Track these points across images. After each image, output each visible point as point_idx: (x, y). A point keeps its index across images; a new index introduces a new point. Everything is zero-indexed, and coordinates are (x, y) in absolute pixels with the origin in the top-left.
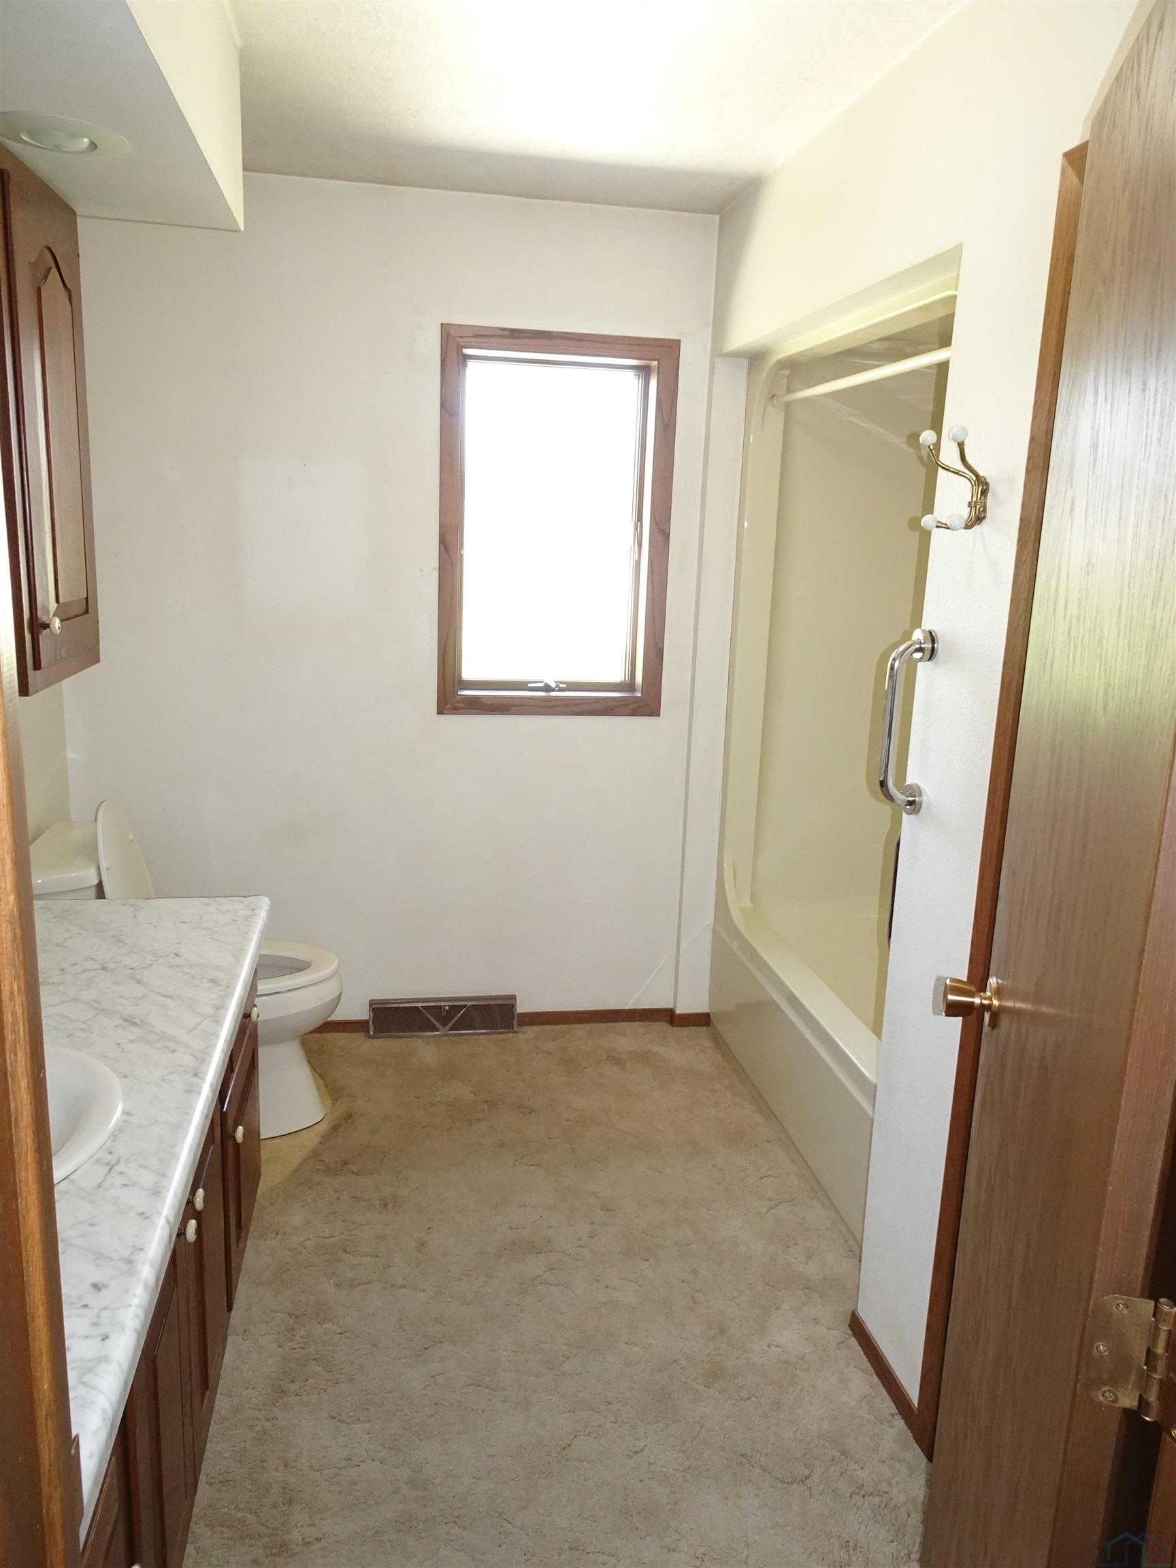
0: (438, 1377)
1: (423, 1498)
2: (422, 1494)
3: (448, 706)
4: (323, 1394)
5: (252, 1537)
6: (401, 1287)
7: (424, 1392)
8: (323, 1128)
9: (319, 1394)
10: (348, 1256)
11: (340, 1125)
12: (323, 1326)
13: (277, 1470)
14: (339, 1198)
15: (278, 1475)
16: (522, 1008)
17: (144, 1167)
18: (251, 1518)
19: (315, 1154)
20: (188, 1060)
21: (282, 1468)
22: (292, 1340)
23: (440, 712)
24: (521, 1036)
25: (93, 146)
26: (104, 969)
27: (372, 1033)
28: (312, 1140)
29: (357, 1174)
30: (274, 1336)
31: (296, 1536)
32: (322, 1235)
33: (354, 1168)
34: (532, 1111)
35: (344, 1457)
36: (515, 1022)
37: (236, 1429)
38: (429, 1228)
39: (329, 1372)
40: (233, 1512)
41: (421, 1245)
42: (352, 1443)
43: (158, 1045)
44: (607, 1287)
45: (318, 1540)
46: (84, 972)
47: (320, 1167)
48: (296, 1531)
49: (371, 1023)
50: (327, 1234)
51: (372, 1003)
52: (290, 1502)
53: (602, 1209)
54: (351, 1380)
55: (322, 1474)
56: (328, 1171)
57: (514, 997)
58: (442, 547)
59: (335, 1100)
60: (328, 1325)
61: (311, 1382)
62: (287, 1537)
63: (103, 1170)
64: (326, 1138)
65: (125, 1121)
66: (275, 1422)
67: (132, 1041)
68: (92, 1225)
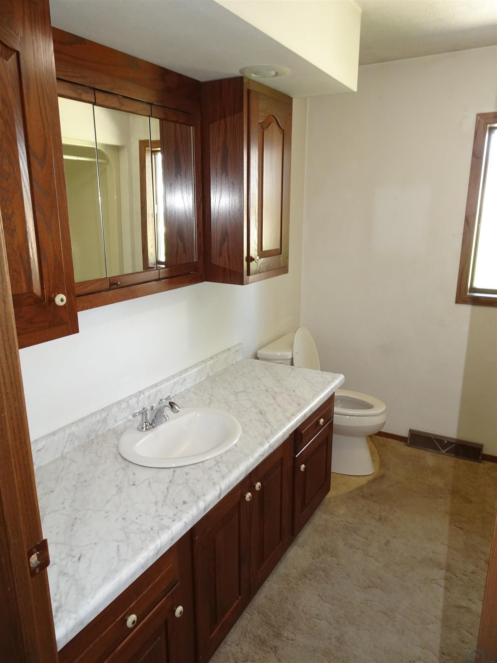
0: (368, 602)
1: (339, 647)
2: (339, 646)
3: (461, 300)
4: (320, 584)
5: (270, 625)
6: (371, 556)
7: (359, 604)
8: (370, 478)
9: (318, 584)
10: (355, 534)
11: (377, 479)
12: (332, 558)
13: (290, 605)
14: (362, 509)
15: (290, 607)
16: (486, 451)
17: (227, 466)
18: (273, 618)
19: (361, 488)
20: (268, 432)
21: (292, 605)
22: (318, 558)
23: (457, 302)
24: (482, 465)
25: (277, 74)
26: (267, 391)
27: (408, 444)
28: (364, 481)
29: (374, 502)
30: (312, 553)
31: (285, 633)
32: (349, 522)
33: (374, 499)
34: (471, 502)
35: (316, 613)
36: (480, 457)
37: (282, 582)
38: (395, 537)
39: (326, 577)
40: (268, 612)
41: (387, 543)
42: (322, 610)
43: (263, 424)
44: (470, 600)
45: (292, 640)
46: (260, 390)
47: (361, 494)
48: (286, 632)
49: (409, 439)
50: (350, 522)
51: (410, 431)
52: (289, 620)
53: (485, 562)
54: (333, 584)
55: (306, 616)
56: (363, 497)
57: (482, 446)
58: (466, 223)
59: (380, 468)
60: (334, 559)
61: (317, 578)
62: (282, 632)
63: (215, 463)
64: (370, 482)
65: (234, 448)
66: (298, 586)
67: (256, 420)
68: (198, 481)
